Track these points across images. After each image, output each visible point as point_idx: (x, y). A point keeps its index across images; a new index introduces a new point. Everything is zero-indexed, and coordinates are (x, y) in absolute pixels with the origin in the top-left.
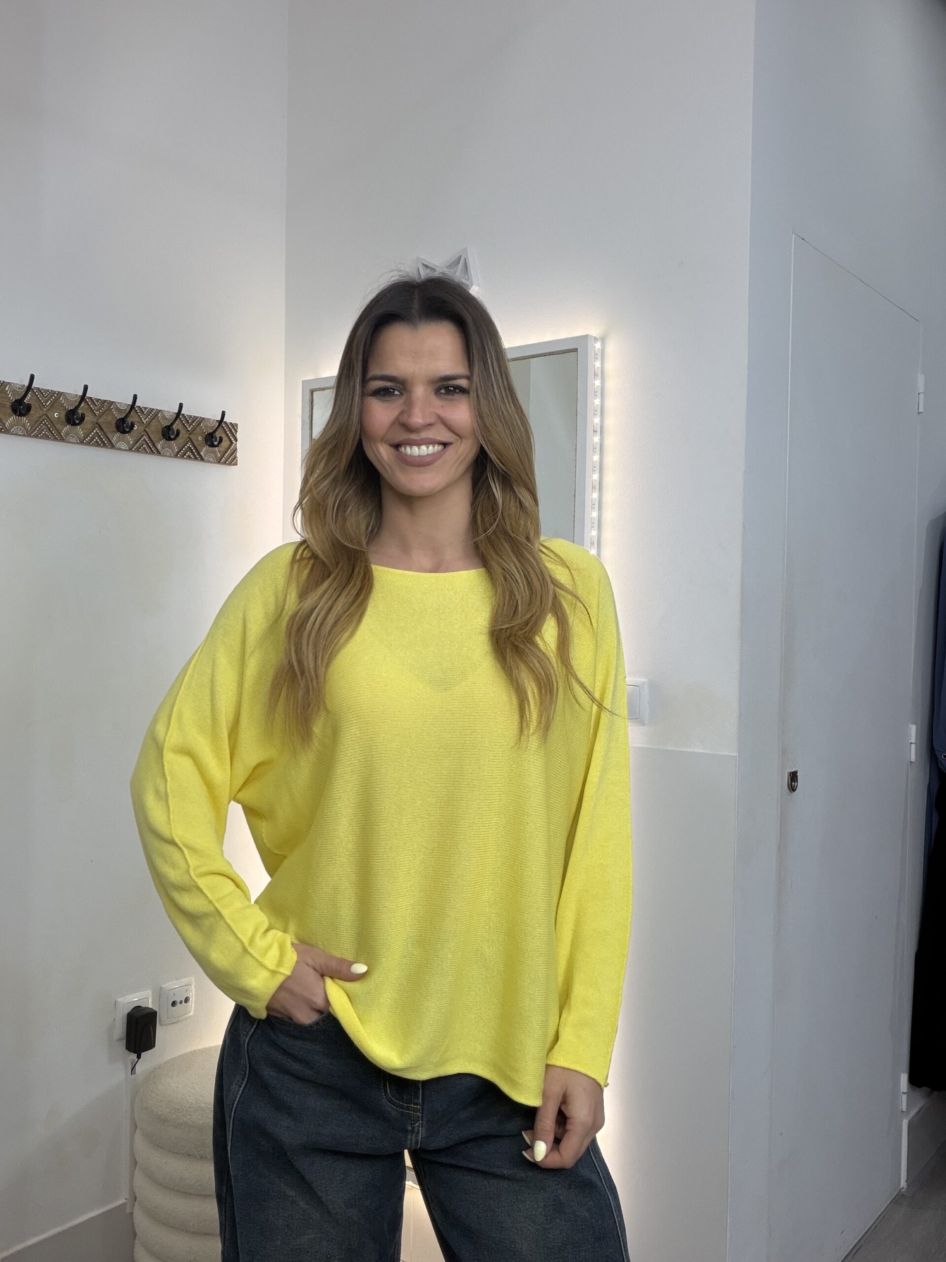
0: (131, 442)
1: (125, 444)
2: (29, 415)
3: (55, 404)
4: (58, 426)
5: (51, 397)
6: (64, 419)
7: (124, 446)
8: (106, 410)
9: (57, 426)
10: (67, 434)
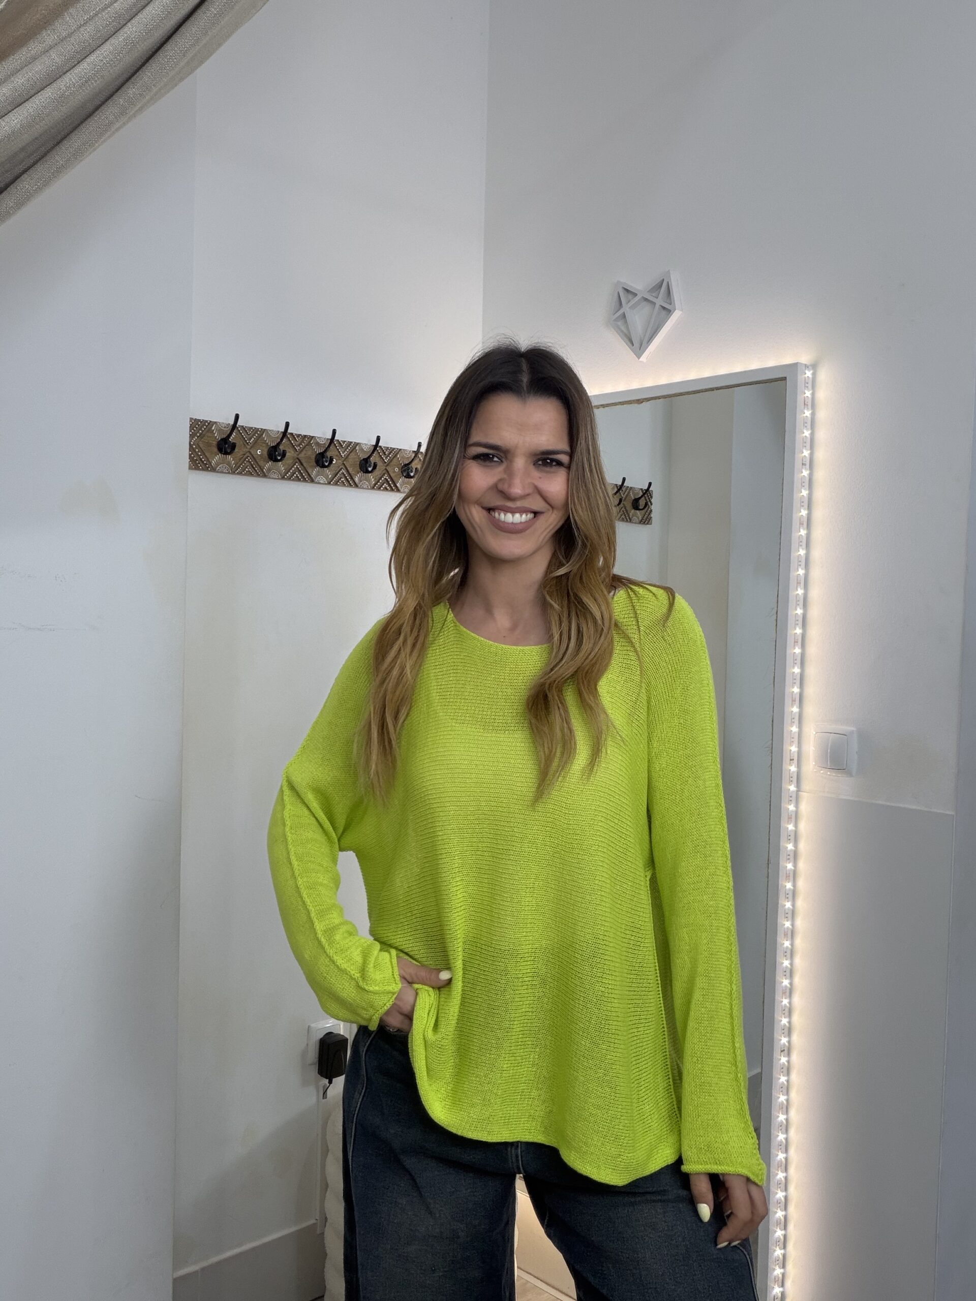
0: (330, 476)
1: (324, 478)
2: (234, 454)
3: (259, 441)
4: (261, 463)
5: (254, 435)
6: (267, 456)
7: (322, 479)
8: (307, 445)
9: (259, 463)
10: (269, 470)
